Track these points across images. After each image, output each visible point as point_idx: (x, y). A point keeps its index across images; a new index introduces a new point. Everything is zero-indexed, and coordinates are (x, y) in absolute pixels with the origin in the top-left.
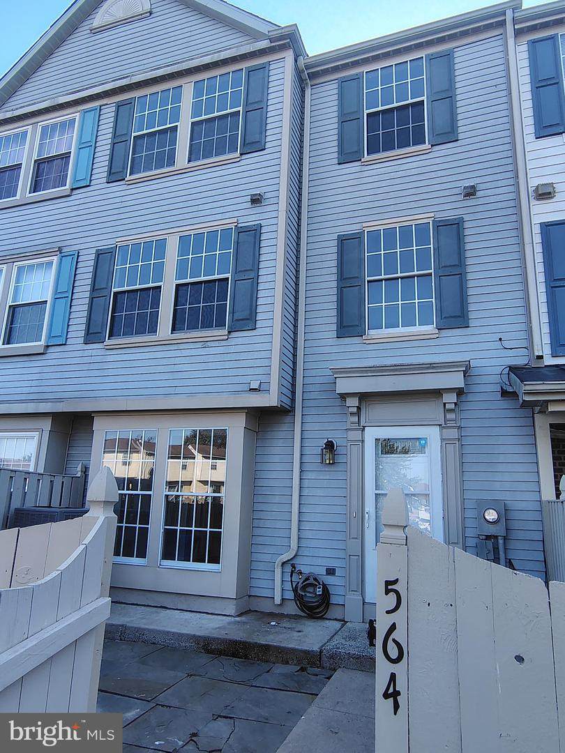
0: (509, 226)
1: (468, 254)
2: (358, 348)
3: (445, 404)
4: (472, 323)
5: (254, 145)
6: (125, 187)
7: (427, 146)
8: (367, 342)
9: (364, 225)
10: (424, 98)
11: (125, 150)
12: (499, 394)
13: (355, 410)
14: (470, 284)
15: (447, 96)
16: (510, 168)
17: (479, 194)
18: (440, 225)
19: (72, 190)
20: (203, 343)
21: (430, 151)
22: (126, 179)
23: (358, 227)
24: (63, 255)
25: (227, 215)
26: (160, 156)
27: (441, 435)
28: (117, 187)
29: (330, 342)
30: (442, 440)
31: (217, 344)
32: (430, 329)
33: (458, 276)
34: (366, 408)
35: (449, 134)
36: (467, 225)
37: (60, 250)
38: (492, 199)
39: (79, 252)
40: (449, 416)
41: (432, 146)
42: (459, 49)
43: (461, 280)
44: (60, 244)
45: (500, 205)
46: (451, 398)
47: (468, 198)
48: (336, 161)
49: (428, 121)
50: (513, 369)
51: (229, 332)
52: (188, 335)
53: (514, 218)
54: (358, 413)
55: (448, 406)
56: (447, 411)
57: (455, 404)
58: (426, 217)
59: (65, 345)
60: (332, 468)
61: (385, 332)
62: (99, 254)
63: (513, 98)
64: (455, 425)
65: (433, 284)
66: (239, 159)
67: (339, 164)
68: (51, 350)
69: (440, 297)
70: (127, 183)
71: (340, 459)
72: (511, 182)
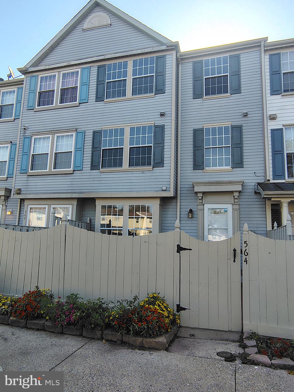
0: (259, 129)
1: (244, 140)
2: (202, 174)
3: (234, 196)
4: (244, 166)
5: (160, 91)
6: (104, 104)
7: (229, 94)
8: (205, 172)
9: (204, 125)
10: (228, 74)
11: (103, 88)
12: (254, 193)
13: (201, 198)
14: (244, 151)
15: (237, 74)
16: (261, 106)
17: (249, 116)
18: (233, 127)
19: (80, 104)
20: (142, 171)
21: (230, 96)
22: (104, 101)
23: (201, 126)
24: (78, 132)
25: (150, 120)
26: (119, 92)
27: (233, 207)
28: (100, 104)
29: (190, 171)
30: (233, 209)
31: (148, 172)
32: (229, 168)
33: (240, 148)
34: (205, 197)
35: (237, 90)
36: (243, 128)
37: (76, 129)
38: (253, 118)
39: (85, 131)
40: (236, 201)
41: (231, 94)
42: (242, 54)
43: (241, 149)
44: (76, 127)
45: (256, 121)
46: (236, 194)
47: (244, 117)
48: (192, 97)
49: (230, 84)
50: (259, 184)
51: (153, 168)
52: (136, 168)
53: (261, 126)
54: (202, 199)
55: (235, 197)
56: (235, 199)
57: (238, 196)
58: (229, 124)
59: (82, 170)
60: (192, 219)
61: (212, 168)
62: (94, 133)
63: (263, 77)
64: (238, 204)
65: (230, 151)
66: (154, 96)
67: (193, 99)
68: (75, 172)
69: (233, 156)
70: (105, 102)
71: (195, 216)
72: (261, 112)
